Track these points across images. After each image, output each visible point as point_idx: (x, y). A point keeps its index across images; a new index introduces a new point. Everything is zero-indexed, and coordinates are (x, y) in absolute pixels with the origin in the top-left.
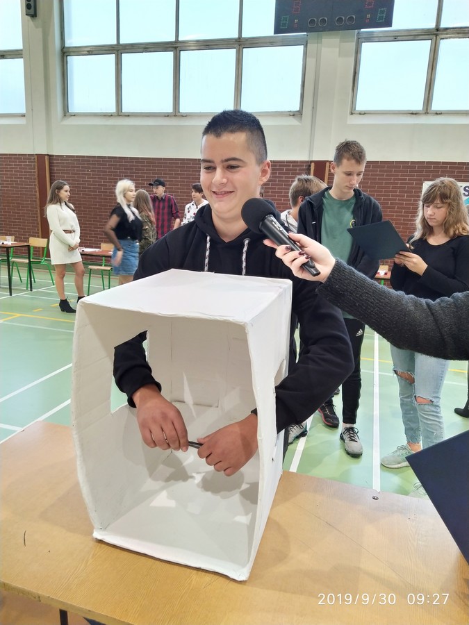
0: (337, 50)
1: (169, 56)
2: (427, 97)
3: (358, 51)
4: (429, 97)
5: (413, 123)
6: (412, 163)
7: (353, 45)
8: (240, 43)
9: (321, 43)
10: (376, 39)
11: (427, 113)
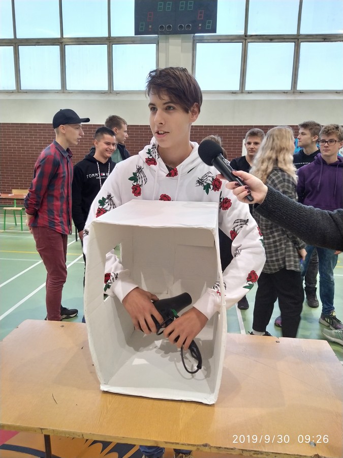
0: (180, 48)
1: (57, 48)
2: (241, 81)
3: (194, 49)
4: (243, 81)
5: (234, 99)
6: (235, 126)
7: (191, 44)
8: (110, 41)
9: (168, 42)
10: (206, 41)
11: (242, 92)
